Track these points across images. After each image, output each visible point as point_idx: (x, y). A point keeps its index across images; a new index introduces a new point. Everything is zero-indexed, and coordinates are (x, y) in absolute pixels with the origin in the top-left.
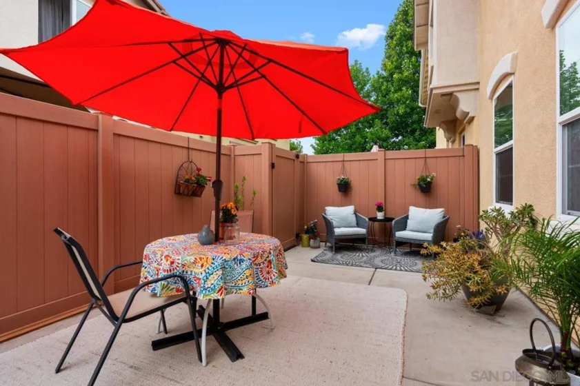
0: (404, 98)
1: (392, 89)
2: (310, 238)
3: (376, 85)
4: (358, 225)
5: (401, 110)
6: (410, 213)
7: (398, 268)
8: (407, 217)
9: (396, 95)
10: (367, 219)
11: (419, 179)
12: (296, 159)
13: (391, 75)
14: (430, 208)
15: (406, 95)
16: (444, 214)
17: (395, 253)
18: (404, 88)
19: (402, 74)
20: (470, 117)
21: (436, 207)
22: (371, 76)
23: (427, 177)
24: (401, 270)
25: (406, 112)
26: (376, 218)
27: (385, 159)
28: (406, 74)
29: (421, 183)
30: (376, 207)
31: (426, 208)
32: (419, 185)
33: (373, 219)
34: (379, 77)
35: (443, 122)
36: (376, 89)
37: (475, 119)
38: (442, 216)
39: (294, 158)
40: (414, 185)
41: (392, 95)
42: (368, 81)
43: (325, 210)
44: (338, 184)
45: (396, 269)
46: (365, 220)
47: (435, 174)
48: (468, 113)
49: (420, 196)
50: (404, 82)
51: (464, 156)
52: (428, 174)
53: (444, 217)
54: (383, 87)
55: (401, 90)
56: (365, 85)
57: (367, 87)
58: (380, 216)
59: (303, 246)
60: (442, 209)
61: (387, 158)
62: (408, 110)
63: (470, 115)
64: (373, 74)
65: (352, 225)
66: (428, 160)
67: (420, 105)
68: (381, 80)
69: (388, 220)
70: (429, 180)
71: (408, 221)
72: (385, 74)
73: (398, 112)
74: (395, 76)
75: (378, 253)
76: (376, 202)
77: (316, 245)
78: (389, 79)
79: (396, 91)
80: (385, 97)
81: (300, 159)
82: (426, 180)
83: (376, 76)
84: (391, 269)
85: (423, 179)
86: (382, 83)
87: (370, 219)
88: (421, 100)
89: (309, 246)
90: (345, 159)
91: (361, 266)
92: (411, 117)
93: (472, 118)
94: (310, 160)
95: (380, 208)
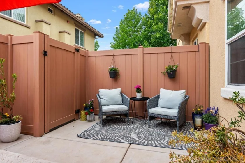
0: (160, 29)
1: (153, 24)
2: (86, 114)
3: (145, 22)
4: (123, 103)
5: (158, 35)
6: (160, 94)
7: (150, 142)
8: (158, 97)
9: (155, 27)
10: (129, 99)
11: (167, 69)
12: (76, 53)
13: (153, 16)
14: (175, 90)
15: (160, 27)
16: (186, 94)
17: (149, 125)
18: (159, 23)
19: (159, 15)
20: (203, 23)
21: (179, 90)
22: (142, 17)
23: (173, 66)
24: (152, 145)
25: (160, 36)
26: (136, 97)
27: (143, 54)
28: (160, 15)
29: (169, 71)
30: (136, 89)
31: (172, 90)
32: (167, 72)
33: (134, 99)
34: (146, 17)
35: (182, 35)
36: (145, 24)
37: (207, 24)
38: (184, 96)
39: (74, 51)
40: (164, 73)
41: (153, 27)
42: (140, 19)
43: (98, 92)
44: (109, 72)
45: (147, 145)
46: (127, 99)
47: (179, 65)
48: (202, 20)
49: (168, 81)
50: (159, 19)
51: (199, 51)
52: (173, 64)
53: (185, 97)
54: (149, 23)
55: (158, 24)
56: (139, 22)
57: (140, 23)
58: (139, 96)
59: (81, 120)
60: (184, 91)
61: (144, 53)
62: (162, 36)
63: (203, 21)
64: (143, 16)
65: (118, 103)
66: (173, 54)
67: (168, 31)
68: (147, 19)
69: (144, 99)
70: (174, 68)
71: (159, 100)
72: (149, 16)
73: (156, 37)
74: (155, 16)
75: (137, 124)
76: (136, 86)
77: (90, 119)
78: (152, 18)
79: (155, 25)
80: (149, 28)
81: (81, 53)
82: (173, 69)
83: (145, 17)
84: (143, 145)
85: (170, 68)
86: (148, 20)
87: (131, 99)
88: (169, 29)
89: (86, 120)
90: (115, 54)
91: (118, 142)
92: (164, 39)
93: (205, 24)
94: (90, 55)
95: (138, 90)
